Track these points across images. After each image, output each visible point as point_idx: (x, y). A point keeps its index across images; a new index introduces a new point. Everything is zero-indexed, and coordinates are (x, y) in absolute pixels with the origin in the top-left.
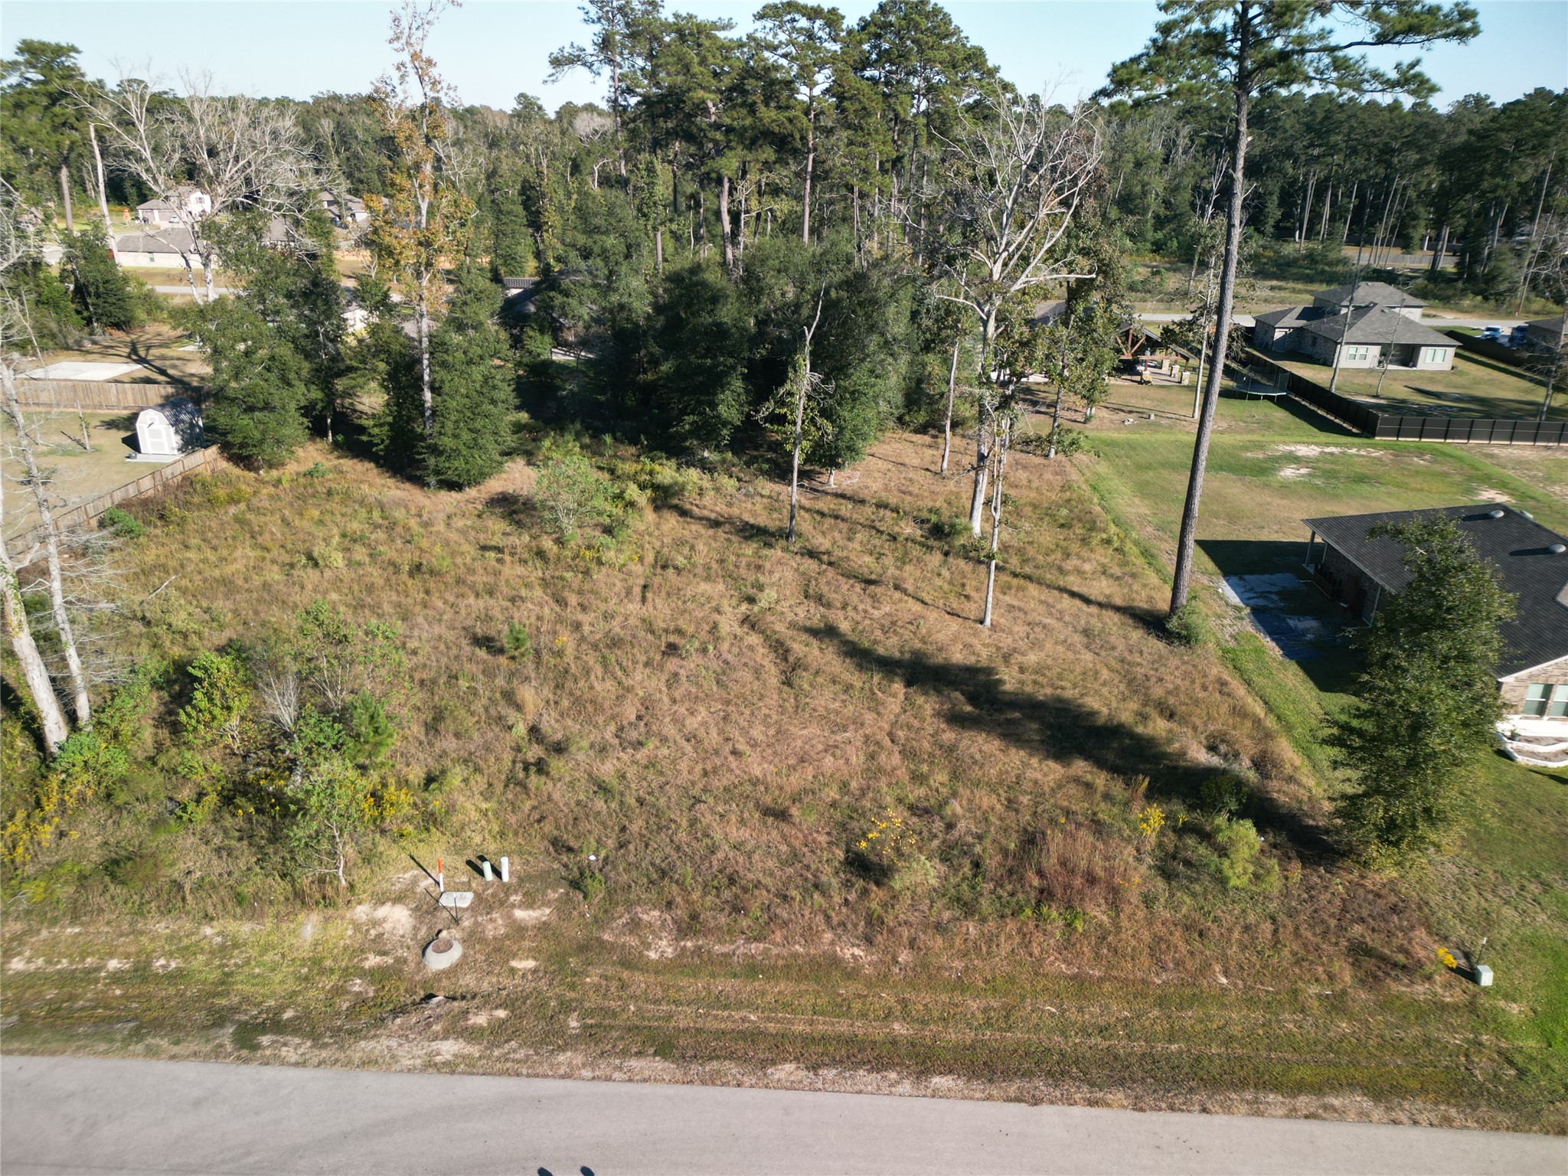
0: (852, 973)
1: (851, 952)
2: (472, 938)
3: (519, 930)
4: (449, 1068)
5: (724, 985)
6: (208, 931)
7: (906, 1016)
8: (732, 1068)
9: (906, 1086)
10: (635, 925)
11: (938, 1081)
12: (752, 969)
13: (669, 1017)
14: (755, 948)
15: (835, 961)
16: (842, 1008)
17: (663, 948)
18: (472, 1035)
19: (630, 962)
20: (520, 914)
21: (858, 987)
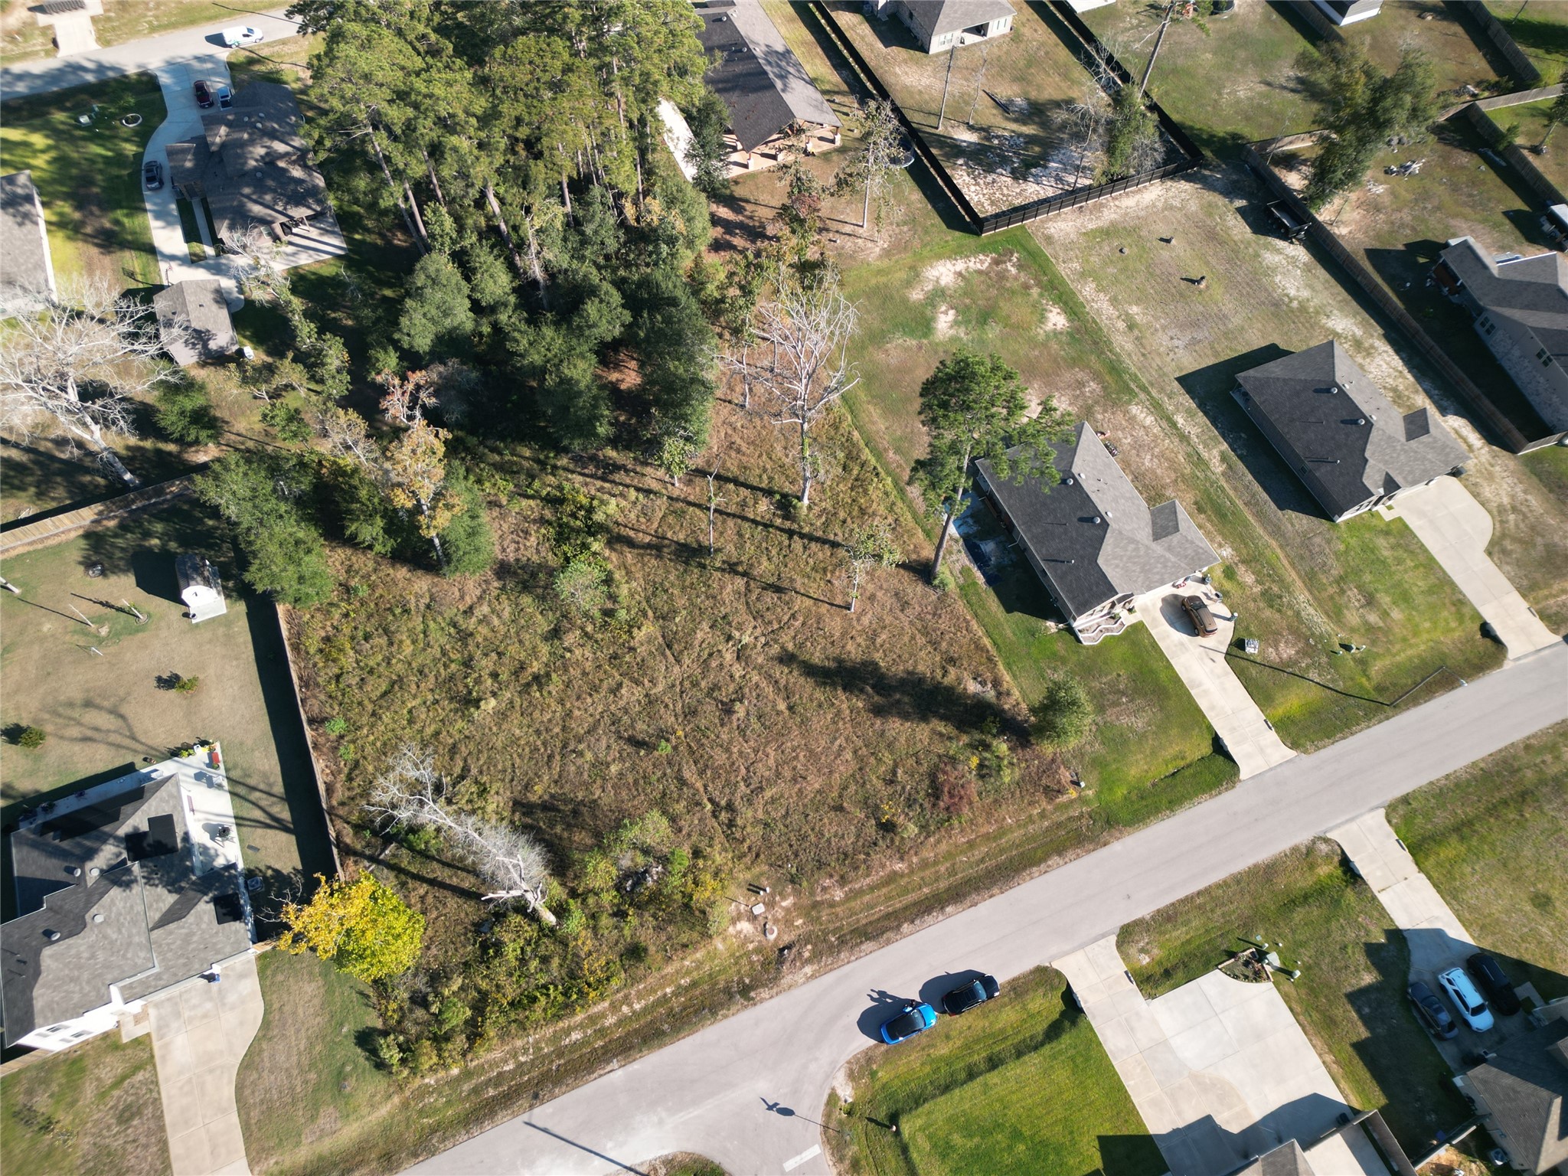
0: (902, 876)
1: (899, 866)
2: (776, 921)
3: (787, 910)
4: (813, 977)
5: (867, 898)
6: (687, 963)
7: (926, 885)
8: (890, 934)
9: (941, 917)
10: (824, 889)
11: (949, 909)
12: (872, 888)
13: (858, 920)
14: (868, 880)
15: (895, 873)
16: (906, 891)
17: (838, 895)
18: (809, 961)
19: (832, 904)
20: (784, 904)
21: (906, 880)
